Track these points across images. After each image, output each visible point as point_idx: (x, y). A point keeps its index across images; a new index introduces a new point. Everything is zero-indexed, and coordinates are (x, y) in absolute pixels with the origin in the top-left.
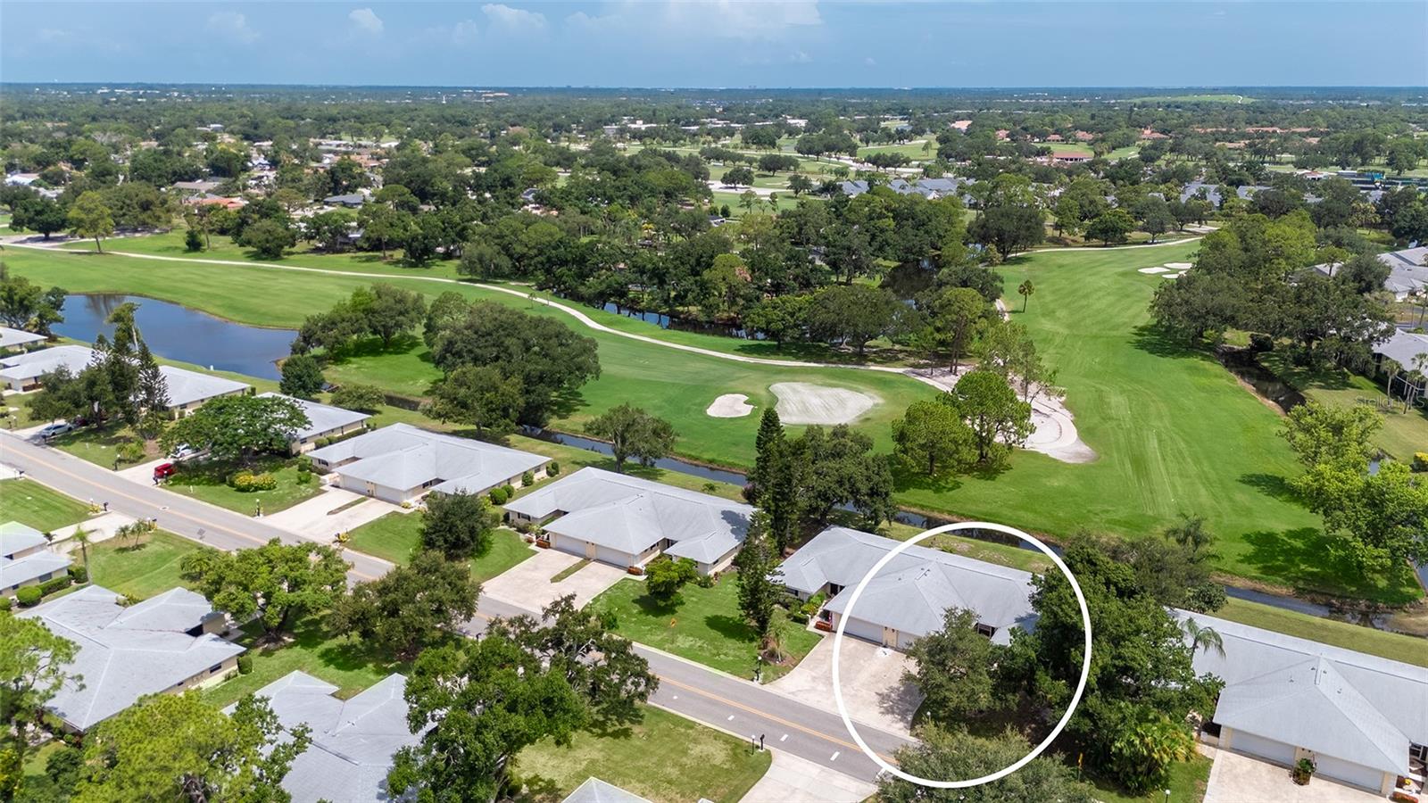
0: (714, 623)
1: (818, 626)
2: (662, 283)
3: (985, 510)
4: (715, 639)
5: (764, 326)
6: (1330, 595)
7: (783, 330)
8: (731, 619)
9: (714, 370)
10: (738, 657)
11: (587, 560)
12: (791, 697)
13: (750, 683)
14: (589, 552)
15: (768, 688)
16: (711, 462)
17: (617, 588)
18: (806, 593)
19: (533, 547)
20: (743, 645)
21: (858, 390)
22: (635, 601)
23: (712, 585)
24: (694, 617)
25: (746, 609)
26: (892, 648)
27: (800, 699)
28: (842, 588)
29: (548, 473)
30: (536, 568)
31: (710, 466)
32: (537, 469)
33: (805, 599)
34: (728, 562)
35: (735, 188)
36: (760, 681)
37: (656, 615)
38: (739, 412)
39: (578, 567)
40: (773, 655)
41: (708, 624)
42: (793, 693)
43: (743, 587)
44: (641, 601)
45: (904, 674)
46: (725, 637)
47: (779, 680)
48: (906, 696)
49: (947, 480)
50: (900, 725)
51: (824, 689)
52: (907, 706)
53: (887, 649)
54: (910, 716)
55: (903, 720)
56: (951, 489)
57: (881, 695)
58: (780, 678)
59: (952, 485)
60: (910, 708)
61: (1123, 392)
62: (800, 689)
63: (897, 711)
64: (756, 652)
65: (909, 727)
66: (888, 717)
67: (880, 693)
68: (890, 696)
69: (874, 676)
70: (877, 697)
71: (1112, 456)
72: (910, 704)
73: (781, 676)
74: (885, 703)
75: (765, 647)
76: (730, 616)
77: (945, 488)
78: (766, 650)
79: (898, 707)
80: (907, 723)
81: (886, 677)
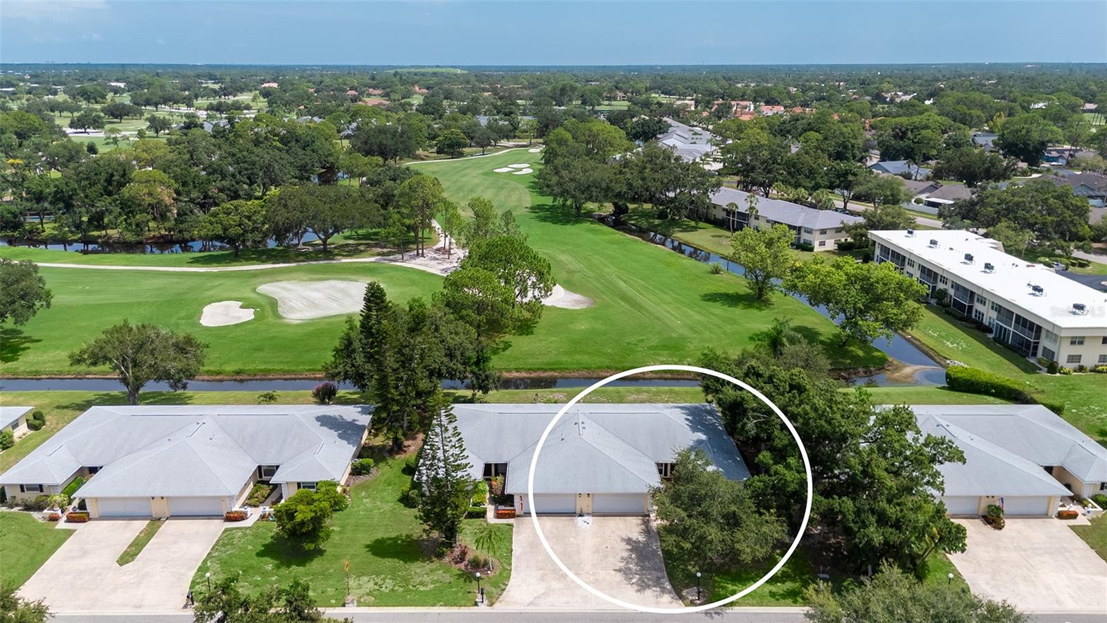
0: (380, 549)
1: (499, 515)
2: (69, 206)
3: (545, 361)
4: (396, 569)
5: (221, 232)
6: (839, 369)
7: (243, 234)
8: (397, 538)
9: (177, 283)
10: (437, 581)
11: (156, 521)
12: (532, 609)
13: (475, 609)
14: (157, 509)
15: (499, 607)
16: (238, 373)
17: (224, 545)
19: (62, 525)
20: (433, 566)
21: (351, 280)
22: (260, 554)
24: (352, 551)
25: (431, 520)
26: (588, 514)
27: (545, 607)
28: (507, 464)
29: (31, 427)
30: (85, 553)
31: (238, 378)
32: (15, 425)
33: (470, 487)
35: (85, 132)
36: (486, 602)
37: (302, 564)
38: (239, 318)
39: (149, 534)
40: (478, 565)
41: (375, 554)
42: (531, 603)
44: (268, 551)
45: (623, 539)
46: (406, 563)
47: (505, 592)
48: (644, 562)
49: (494, 341)
50: (667, 598)
51: (561, 586)
52: (655, 574)
53: (585, 518)
54: (667, 583)
55: (663, 590)
56: (504, 350)
57: (620, 570)
58: (504, 590)
59: (502, 346)
60: (660, 575)
61: (563, 252)
62: (536, 595)
63: (650, 583)
64: (456, 569)
65: (677, 597)
66: (649, 593)
67: (618, 568)
68: (630, 569)
69: (597, 552)
70: (619, 574)
71: (603, 299)
72: (655, 570)
73: (503, 587)
74: (632, 579)
75: (462, 560)
76: (394, 535)
77: (499, 349)
78: (466, 562)
79: (647, 578)
80: (670, 592)
81: (608, 549)
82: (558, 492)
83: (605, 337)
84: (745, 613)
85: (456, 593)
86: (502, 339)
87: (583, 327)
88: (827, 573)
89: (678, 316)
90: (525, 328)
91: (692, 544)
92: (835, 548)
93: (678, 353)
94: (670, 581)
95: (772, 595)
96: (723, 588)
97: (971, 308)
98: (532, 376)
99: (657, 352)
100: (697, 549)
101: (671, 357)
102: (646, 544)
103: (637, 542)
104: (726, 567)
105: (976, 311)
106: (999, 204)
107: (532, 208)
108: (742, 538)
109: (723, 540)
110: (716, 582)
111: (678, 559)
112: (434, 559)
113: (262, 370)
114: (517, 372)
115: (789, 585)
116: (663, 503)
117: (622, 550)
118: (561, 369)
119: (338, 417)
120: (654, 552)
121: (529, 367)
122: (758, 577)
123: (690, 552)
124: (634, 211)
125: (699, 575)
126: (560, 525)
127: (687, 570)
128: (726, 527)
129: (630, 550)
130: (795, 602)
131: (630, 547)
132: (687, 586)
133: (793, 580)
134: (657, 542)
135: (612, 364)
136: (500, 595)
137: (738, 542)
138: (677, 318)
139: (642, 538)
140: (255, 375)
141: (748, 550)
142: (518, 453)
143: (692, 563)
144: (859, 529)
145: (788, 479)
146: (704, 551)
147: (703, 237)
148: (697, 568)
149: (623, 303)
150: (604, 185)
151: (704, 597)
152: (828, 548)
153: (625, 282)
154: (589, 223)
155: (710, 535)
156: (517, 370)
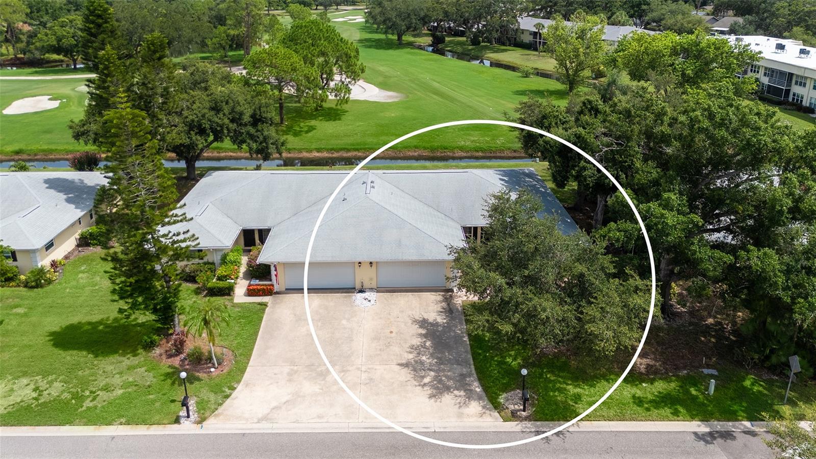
0: (69, 337)
1: (251, 292)
3: (349, 142)
4: (77, 366)
8: (100, 323)
10: (130, 384)
12: (265, 428)
13: (174, 429)
15: (213, 426)
16: (18, 153)
18: (216, 250)
20: (134, 361)
23: (49, 282)
24: (26, 340)
25: (131, 296)
26: (371, 289)
27: (284, 424)
28: (268, 230)
31: (18, 158)
33: (217, 258)
34: (70, 244)
36: (194, 416)
40: (199, 360)
41: (56, 345)
42: (265, 418)
43: (115, 259)
45: (415, 321)
46: (96, 356)
47: (228, 401)
48: (443, 353)
49: (299, 125)
50: (475, 407)
51: (316, 388)
52: (458, 370)
53: (366, 295)
54: (476, 384)
55: (470, 395)
56: (307, 132)
57: (406, 365)
58: (227, 397)
59: (306, 129)
60: (465, 371)
61: (382, 66)
62: (274, 404)
63: (451, 383)
64: (166, 364)
65: (490, 406)
66: (448, 400)
67: (404, 362)
68: (422, 363)
69: (376, 338)
70: (405, 371)
71: (416, 94)
72: (458, 364)
73: (228, 391)
74: (423, 377)
75: (179, 351)
76: (95, 318)
77: (302, 131)
78: (182, 356)
79: (446, 376)
80: (480, 398)
81: (393, 335)
82: (329, 260)
83: (414, 122)
84: (600, 432)
85: (153, 402)
86: (307, 124)
87: (393, 115)
88: (713, 367)
89: (489, 104)
90: (333, 115)
91: (515, 325)
92: (716, 331)
93: (490, 133)
94: (480, 380)
95: (639, 401)
96: (560, 390)
97: (788, 91)
98: (334, 155)
99: (468, 132)
100: (521, 333)
101: (482, 137)
102: (448, 328)
103: (435, 324)
104: (564, 359)
105: (794, 95)
106: (789, 15)
107: (359, 40)
108: (598, 315)
109: (564, 320)
110: (550, 381)
111: (492, 348)
112: (140, 351)
113: (44, 151)
114: (318, 152)
115: (660, 386)
116: (469, 266)
117: (413, 336)
118: (365, 149)
119: (77, 181)
120: (458, 339)
121: (331, 147)
122: (611, 373)
123: (511, 338)
124: (450, 42)
125: (524, 372)
126: (332, 304)
127: (505, 363)
128: (568, 300)
129: (425, 336)
130: (676, 413)
131: (424, 332)
132: (506, 389)
133: (666, 378)
134: (462, 324)
135: (421, 144)
136: (221, 404)
137: (589, 322)
138: (490, 107)
139: (441, 319)
140: (35, 155)
141: (610, 334)
142: (287, 217)
143: (513, 353)
144: (793, 299)
145: (670, 222)
146: (533, 336)
147: (512, 56)
148: (519, 361)
149: (435, 97)
150: (422, 14)
151: (533, 405)
152: (707, 331)
153: (438, 83)
154: (409, 49)
155: (544, 310)
156: (318, 150)
